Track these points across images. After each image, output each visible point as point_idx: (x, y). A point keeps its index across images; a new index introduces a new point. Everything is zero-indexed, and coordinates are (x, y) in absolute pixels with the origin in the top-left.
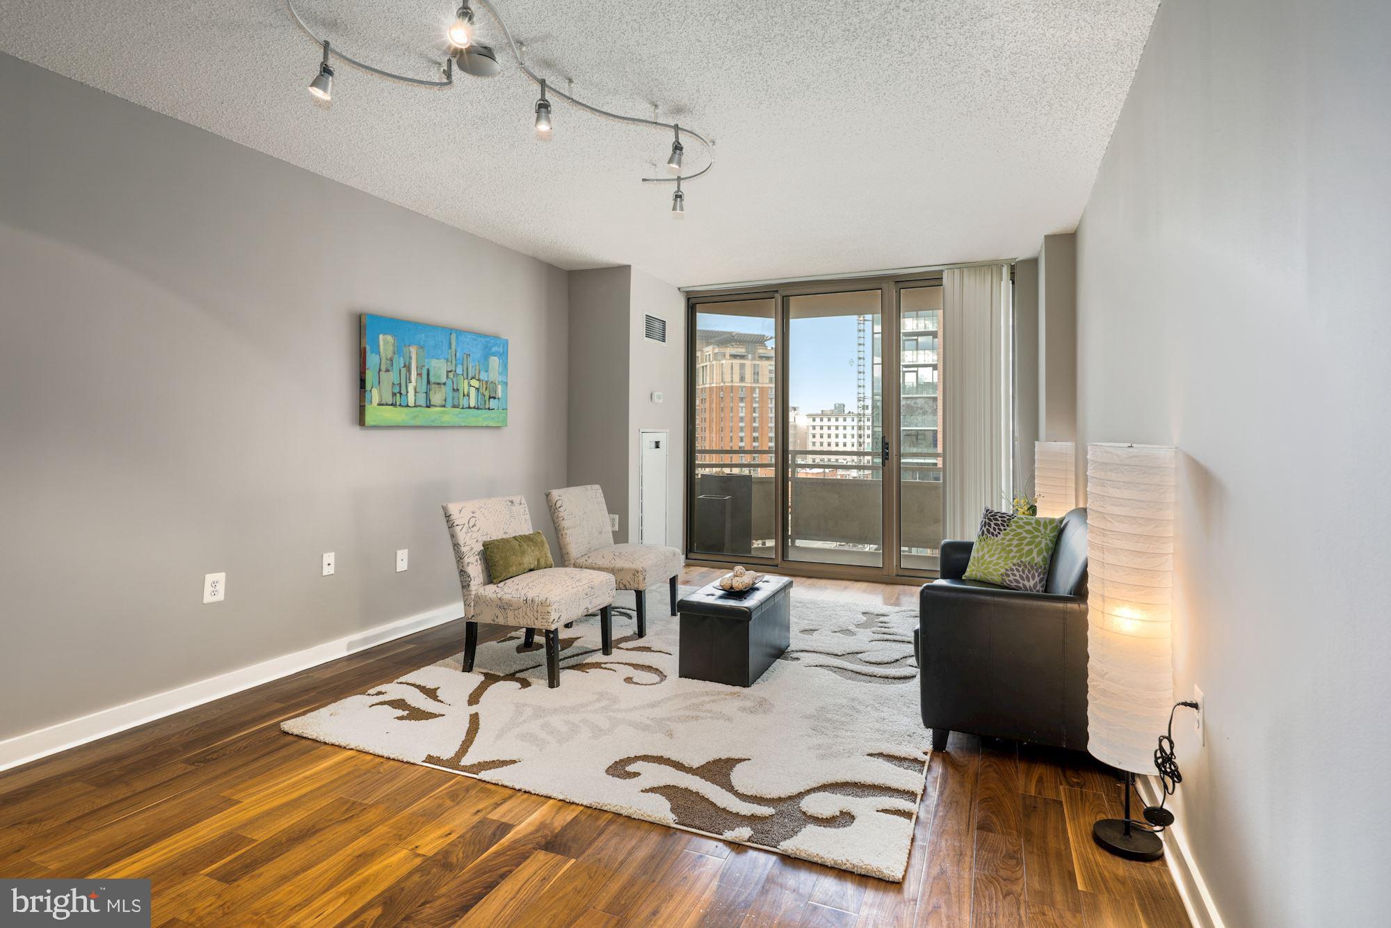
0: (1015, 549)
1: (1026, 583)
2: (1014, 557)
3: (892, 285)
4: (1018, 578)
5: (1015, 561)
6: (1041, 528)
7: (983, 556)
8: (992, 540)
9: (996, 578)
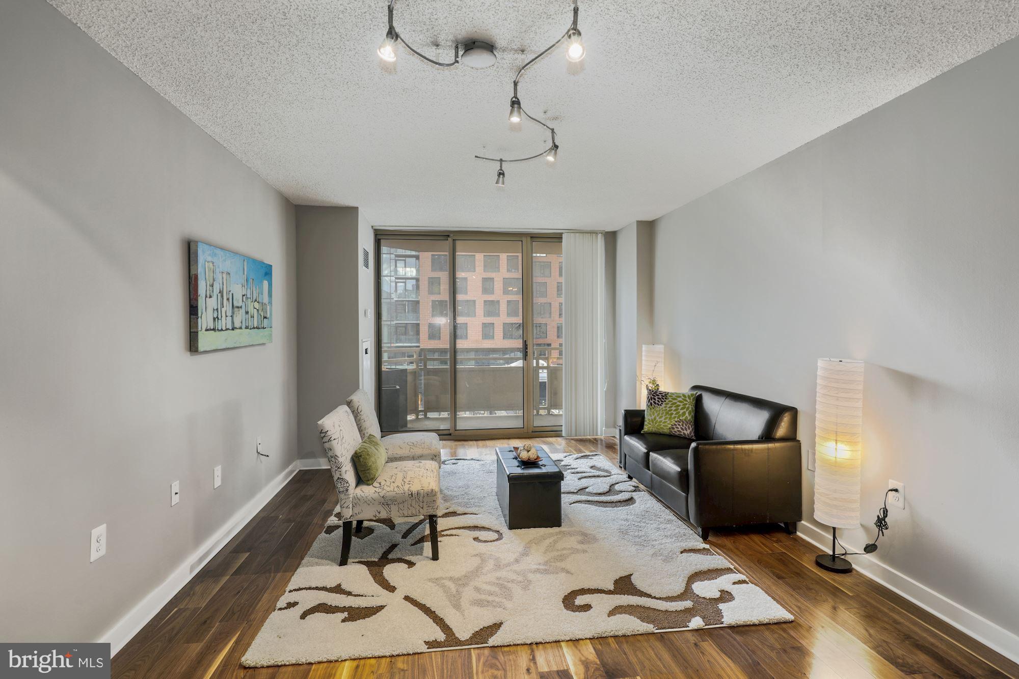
0: (675, 413)
1: (685, 432)
2: (675, 417)
3: (529, 239)
4: (680, 429)
5: (676, 419)
6: (687, 399)
7: (655, 419)
8: (658, 408)
9: (666, 431)
